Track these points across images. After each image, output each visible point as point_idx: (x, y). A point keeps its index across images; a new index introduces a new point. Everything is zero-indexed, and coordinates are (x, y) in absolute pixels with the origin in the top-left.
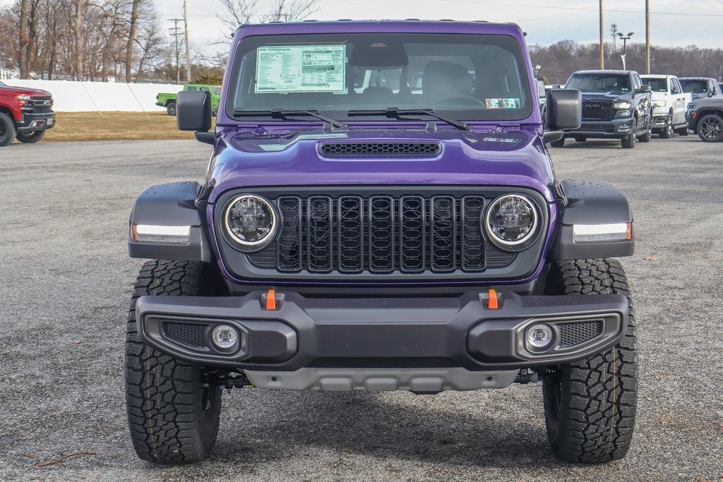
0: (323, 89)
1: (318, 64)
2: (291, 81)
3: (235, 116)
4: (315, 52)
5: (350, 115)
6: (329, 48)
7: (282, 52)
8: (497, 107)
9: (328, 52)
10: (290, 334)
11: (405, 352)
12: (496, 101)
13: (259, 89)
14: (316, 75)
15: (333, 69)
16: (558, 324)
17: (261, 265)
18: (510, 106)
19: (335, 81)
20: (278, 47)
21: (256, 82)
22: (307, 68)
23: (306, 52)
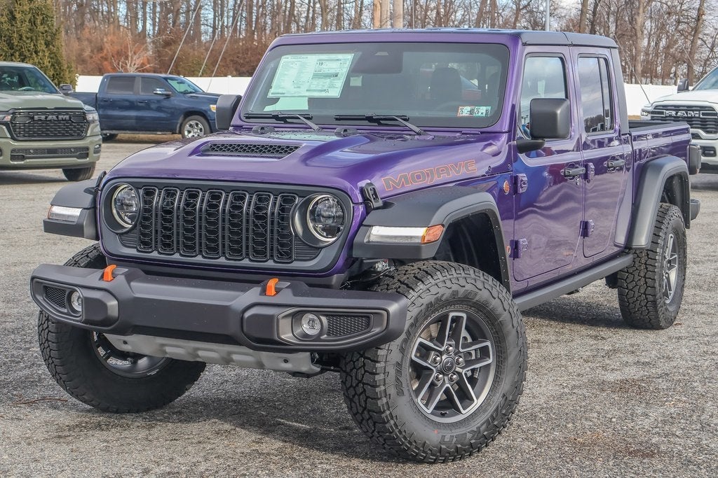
0: (323, 94)
1: (327, 71)
2: (299, 87)
3: (247, 118)
4: (327, 60)
5: (337, 119)
6: (340, 56)
7: (300, 60)
8: (467, 115)
9: (338, 60)
10: (112, 303)
11: (196, 327)
12: (469, 108)
13: (272, 94)
14: (322, 81)
15: (336, 76)
16: (326, 316)
17: (127, 245)
18: (480, 114)
19: (335, 87)
20: (299, 56)
21: (271, 87)
22: (317, 76)
23: (320, 60)
